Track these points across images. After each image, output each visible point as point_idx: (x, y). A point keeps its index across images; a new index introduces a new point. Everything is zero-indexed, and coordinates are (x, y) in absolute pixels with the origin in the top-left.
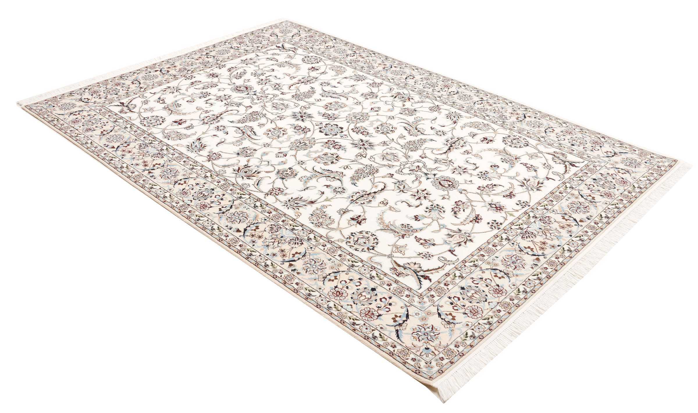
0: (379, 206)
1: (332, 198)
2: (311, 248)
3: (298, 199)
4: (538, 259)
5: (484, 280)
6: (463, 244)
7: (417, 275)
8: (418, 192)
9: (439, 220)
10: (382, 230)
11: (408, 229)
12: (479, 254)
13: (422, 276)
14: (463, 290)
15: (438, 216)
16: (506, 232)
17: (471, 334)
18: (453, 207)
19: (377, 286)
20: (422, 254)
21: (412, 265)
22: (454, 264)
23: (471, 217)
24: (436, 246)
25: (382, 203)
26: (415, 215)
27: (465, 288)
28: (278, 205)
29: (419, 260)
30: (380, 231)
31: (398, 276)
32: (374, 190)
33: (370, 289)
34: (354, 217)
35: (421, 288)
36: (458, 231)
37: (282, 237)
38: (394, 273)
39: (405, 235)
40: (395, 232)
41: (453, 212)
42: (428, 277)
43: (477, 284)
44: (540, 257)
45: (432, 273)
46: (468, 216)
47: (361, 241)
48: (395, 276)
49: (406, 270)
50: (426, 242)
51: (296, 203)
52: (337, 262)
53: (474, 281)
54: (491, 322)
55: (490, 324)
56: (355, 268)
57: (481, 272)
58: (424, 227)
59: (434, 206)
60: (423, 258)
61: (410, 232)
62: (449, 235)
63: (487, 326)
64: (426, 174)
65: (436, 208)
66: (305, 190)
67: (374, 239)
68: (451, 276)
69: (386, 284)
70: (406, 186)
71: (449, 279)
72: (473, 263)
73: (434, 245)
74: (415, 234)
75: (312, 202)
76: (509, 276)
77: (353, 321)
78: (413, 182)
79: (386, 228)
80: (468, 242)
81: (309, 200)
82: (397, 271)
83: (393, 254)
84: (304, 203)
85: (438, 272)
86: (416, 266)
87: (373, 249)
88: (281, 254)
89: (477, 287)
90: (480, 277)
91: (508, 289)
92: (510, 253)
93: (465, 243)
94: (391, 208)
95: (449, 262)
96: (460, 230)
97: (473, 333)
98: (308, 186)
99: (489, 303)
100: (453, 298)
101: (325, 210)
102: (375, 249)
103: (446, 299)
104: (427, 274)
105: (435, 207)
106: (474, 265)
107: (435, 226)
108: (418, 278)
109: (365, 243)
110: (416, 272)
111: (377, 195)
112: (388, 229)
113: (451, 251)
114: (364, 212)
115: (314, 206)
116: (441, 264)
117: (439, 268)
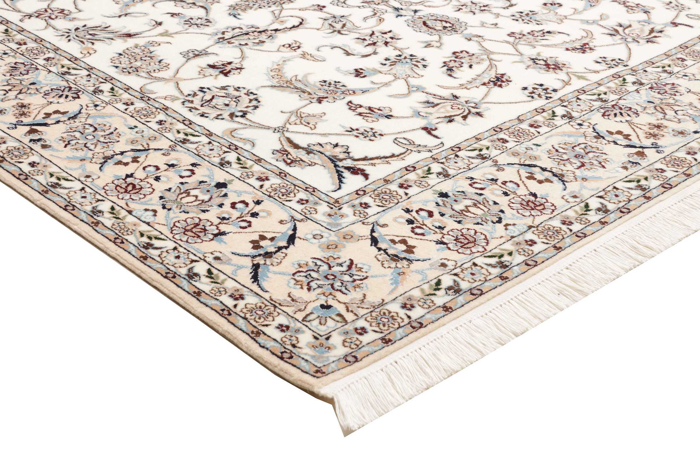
0: (278, 50)
1: (176, 33)
2: (96, 106)
3: (99, 28)
4: (641, 154)
5: (499, 182)
6: (459, 119)
7: (336, 166)
8: (373, 33)
9: (409, 79)
10: (272, 86)
11: (335, 89)
12: (495, 137)
13: (348, 168)
14: (444, 199)
15: (409, 72)
16: (565, 104)
17: (451, 283)
18: (447, 60)
19: (232, 180)
20: (357, 130)
21: (329, 147)
22: (430, 151)
23: (484, 77)
24: (392, 120)
25: (288, 46)
26: (358, 67)
27: (450, 194)
28: (49, 35)
29: (349, 141)
30: (268, 89)
31: (288, 164)
32: (276, 26)
33: (213, 184)
34: (216, 64)
35: (340, 188)
36: (452, 98)
37: (33, 84)
38: (281, 159)
39: (327, 97)
40: (304, 92)
41: (446, 68)
42: (363, 170)
43: (482, 189)
44: (646, 151)
45: (373, 165)
46: (479, 76)
47: (219, 102)
48: (282, 165)
49: (312, 155)
50: (373, 111)
51: (91, 34)
52: (148, 133)
53: (474, 183)
54: (508, 264)
55: (503, 265)
56: (188, 145)
57: (496, 168)
58: (373, 88)
59: (403, 57)
60: (357, 137)
61: (338, 94)
62: (428, 102)
63: (496, 271)
64: (397, 9)
65: (409, 61)
66: (120, 16)
67: (251, 101)
68: (419, 172)
69: (255, 177)
70: (348, 25)
71: (412, 176)
72: (477, 152)
73: (389, 117)
74: (348, 98)
75: (129, 35)
76: (565, 179)
77: (148, 241)
78: (365, 19)
79: (285, 85)
80: (470, 117)
81: (125, 31)
82: (289, 156)
83: (288, 126)
84: (111, 36)
85: (388, 163)
86: (338, 150)
87: (242, 116)
88: (17, 112)
89: (481, 195)
90: (490, 177)
91: (560, 203)
92: (571, 140)
93: (465, 117)
94: (304, 56)
95: (420, 148)
96: (456, 97)
97: (455, 281)
98: (129, 11)
99: (506, 225)
100: (417, 212)
101: (152, 49)
102: (248, 116)
103: (398, 212)
104: (360, 165)
105: (405, 58)
106: (480, 155)
107: (400, 87)
108: (338, 171)
109: (227, 105)
110: (333, 160)
111: (278, 34)
112: (288, 87)
113: (428, 130)
114: (243, 57)
115: (131, 42)
116: (398, 150)
117: (393, 156)
